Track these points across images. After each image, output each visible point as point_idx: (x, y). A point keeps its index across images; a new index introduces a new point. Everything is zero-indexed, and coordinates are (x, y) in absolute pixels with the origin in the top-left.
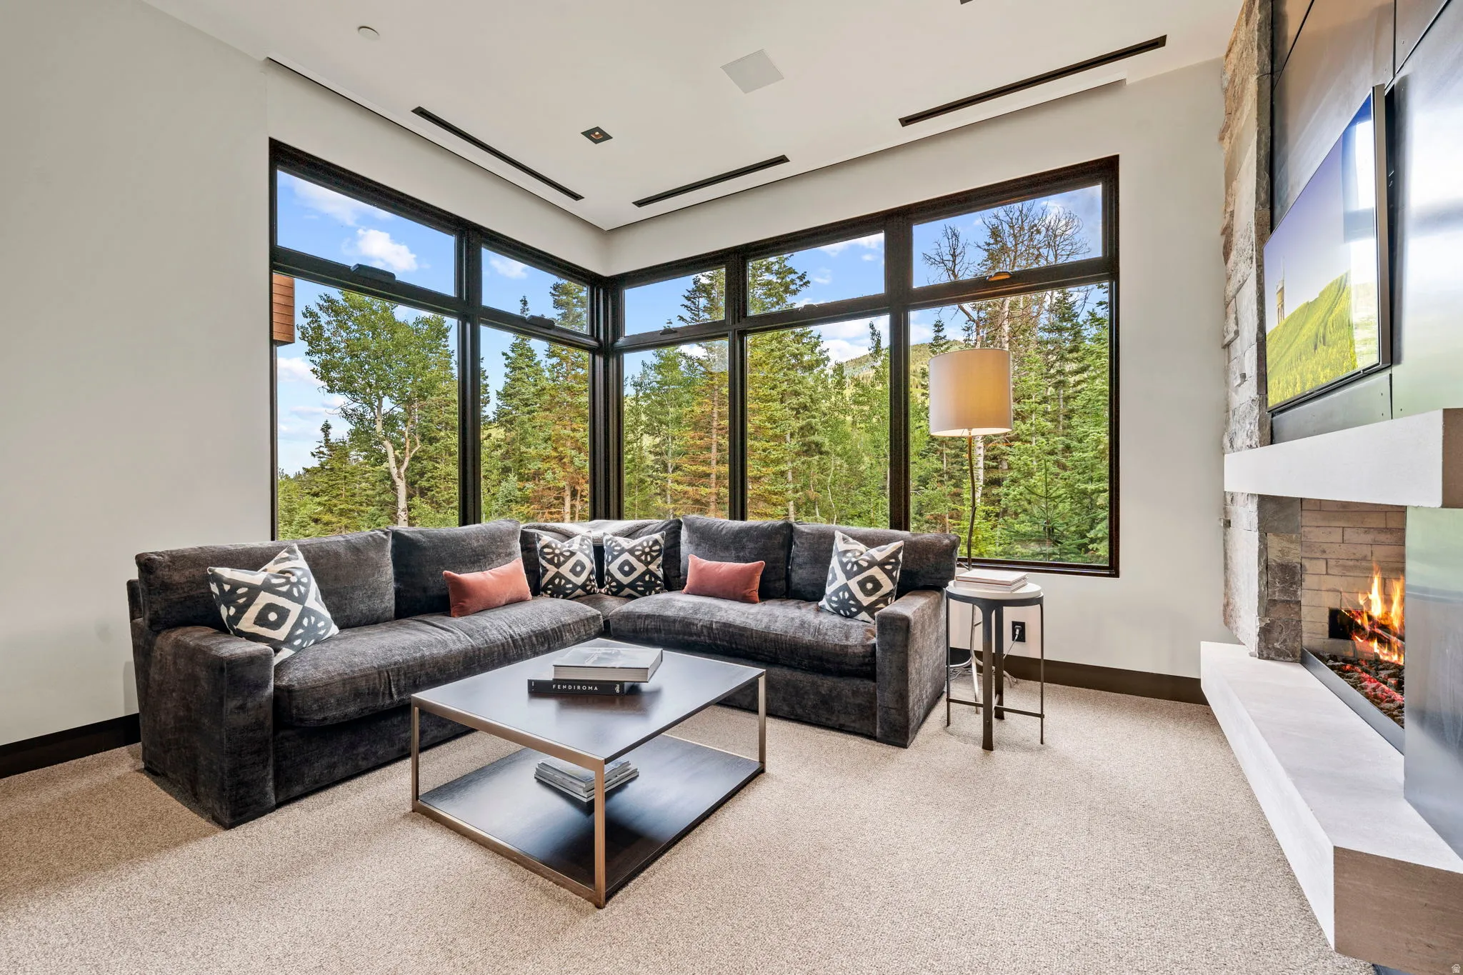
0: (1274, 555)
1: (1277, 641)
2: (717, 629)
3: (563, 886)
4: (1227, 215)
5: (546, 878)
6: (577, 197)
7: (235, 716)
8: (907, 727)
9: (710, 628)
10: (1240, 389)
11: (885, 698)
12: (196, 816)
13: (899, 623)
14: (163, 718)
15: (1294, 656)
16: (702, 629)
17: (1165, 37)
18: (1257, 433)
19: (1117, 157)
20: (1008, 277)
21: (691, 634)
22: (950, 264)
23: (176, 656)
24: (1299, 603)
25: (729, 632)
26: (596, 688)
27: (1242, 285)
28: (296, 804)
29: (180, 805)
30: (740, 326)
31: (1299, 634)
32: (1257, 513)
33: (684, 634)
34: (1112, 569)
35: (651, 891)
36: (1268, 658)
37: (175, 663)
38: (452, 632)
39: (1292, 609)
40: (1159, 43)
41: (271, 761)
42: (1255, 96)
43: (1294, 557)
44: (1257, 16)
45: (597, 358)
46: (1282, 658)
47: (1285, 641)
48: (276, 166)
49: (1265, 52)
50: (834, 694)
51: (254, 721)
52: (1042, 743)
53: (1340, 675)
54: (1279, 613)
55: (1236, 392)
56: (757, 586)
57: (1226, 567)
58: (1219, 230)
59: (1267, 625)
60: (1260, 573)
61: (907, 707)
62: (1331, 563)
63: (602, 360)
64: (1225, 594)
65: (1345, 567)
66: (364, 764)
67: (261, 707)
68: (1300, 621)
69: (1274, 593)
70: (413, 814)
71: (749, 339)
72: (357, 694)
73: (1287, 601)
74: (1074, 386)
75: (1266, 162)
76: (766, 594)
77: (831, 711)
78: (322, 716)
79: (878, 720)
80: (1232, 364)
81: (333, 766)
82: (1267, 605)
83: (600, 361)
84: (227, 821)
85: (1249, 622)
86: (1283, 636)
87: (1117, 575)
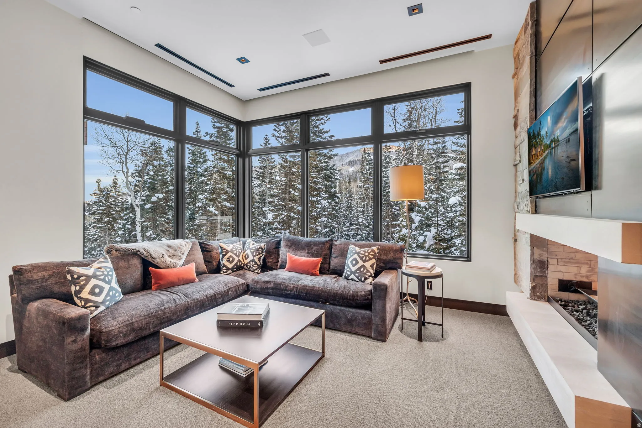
0: (536, 257)
1: (538, 292)
2: (300, 288)
3: (238, 422)
4: (516, 111)
5: (229, 418)
6: (231, 86)
7: (70, 346)
8: (386, 333)
9: (297, 288)
10: (521, 184)
11: (376, 320)
12: (49, 394)
13: (382, 287)
14: (30, 345)
15: (545, 299)
16: (293, 288)
17: (491, 35)
18: (530, 205)
19: (470, 83)
20: (425, 131)
21: (288, 290)
22: (392, 114)
23: (37, 315)
24: (546, 277)
25: (306, 289)
26: (249, 324)
27: (523, 142)
28: (101, 385)
29: (40, 389)
30: (306, 147)
31: (546, 291)
32: (530, 239)
33: (285, 290)
34: (468, 258)
35: (279, 421)
36: (534, 300)
37: (37, 318)
38: (177, 294)
39: (544, 279)
40: (489, 37)
41: (89, 366)
42: (529, 64)
43: (544, 258)
44: (529, 31)
45: (240, 159)
46: (540, 300)
47: (541, 292)
48: (86, 69)
49: (533, 46)
50: (353, 318)
51: (80, 347)
52: (442, 337)
53: (564, 308)
54: (538, 281)
55: (520, 186)
56: (318, 269)
57: (515, 258)
58: (512, 116)
59: (534, 286)
60: (531, 264)
61: (386, 324)
62: (559, 260)
63: (242, 160)
64: (515, 270)
65: (565, 262)
66: (133, 363)
67: (83, 340)
68: (547, 284)
69: (537, 272)
70: (161, 387)
71: (310, 153)
72: (133, 330)
73: (542, 276)
74: (443, 168)
75: (533, 92)
76: (322, 272)
77: (352, 325)
78: (117, 343)
79: (373, 330)
80: (517, 173)
81: (118, 366)
82: (534, 277)
83: (241, 160)
84: (67, 397)
85: (526, 283)
86: (540, 290)
87: (470, 261)
